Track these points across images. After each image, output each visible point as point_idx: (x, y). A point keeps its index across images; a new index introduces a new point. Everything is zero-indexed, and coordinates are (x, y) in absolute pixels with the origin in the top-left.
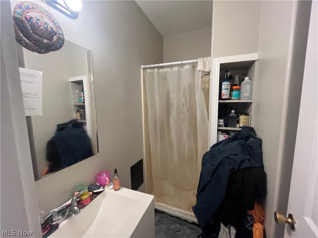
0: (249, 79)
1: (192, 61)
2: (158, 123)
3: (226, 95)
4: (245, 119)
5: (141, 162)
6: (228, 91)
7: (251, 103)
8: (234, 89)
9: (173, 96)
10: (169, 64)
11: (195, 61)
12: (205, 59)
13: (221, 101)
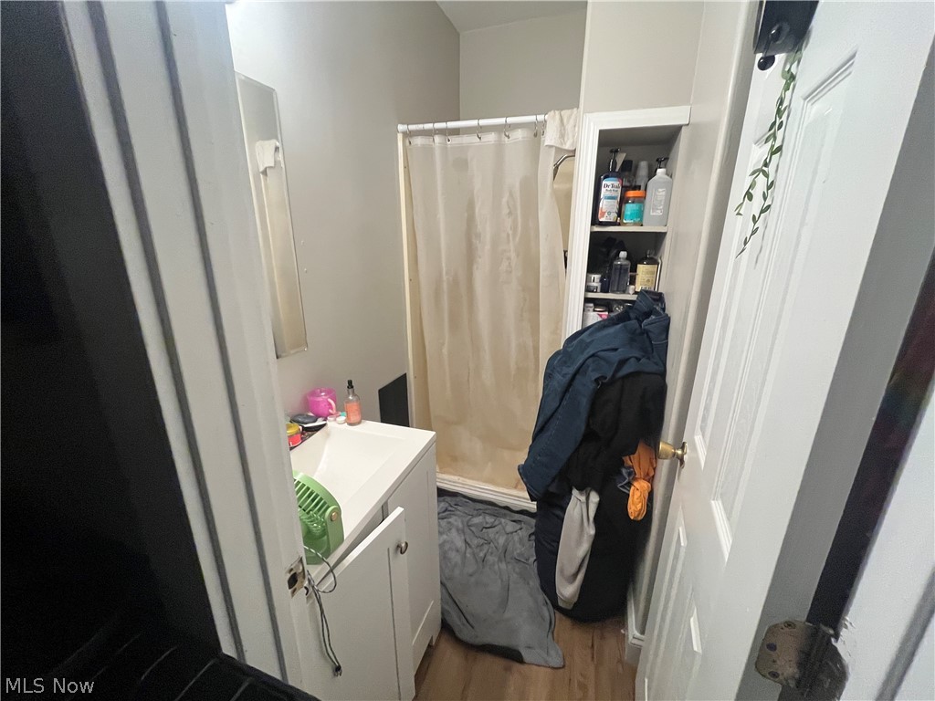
0: (667, 174)
1: (531, 118)
2: (445, 286)
3: (609, 213)
4: (647, 273)
5: (403, 379)
6: (615, 204)
7: (664, 234)
8: (629, 198)
9: (482, 211)
10: (473, 123)
11: (541, 118)
12: (566, 113)
13: (597, 229)
